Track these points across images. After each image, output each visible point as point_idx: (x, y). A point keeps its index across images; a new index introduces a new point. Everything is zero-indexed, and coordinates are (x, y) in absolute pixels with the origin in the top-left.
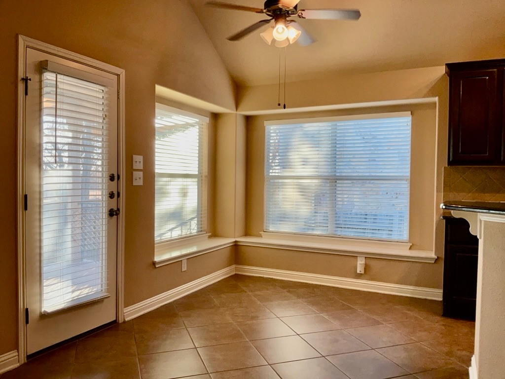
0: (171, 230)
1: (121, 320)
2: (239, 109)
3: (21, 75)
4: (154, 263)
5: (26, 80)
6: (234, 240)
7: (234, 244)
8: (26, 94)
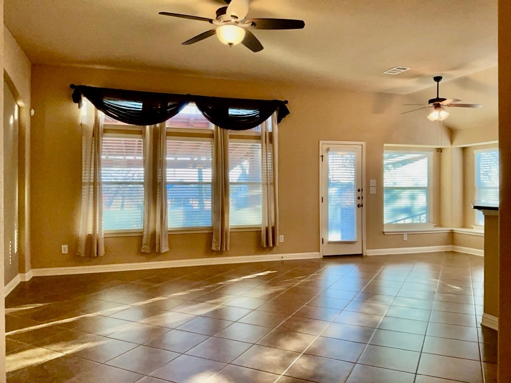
0: (404, 219)
1: (364, 255)
2: (453, 144)
3: (320, 155)
4: (384, 232)
5: (322, 156)
6: (450, 229)
7: (451, 231)
8: (322, 161)
